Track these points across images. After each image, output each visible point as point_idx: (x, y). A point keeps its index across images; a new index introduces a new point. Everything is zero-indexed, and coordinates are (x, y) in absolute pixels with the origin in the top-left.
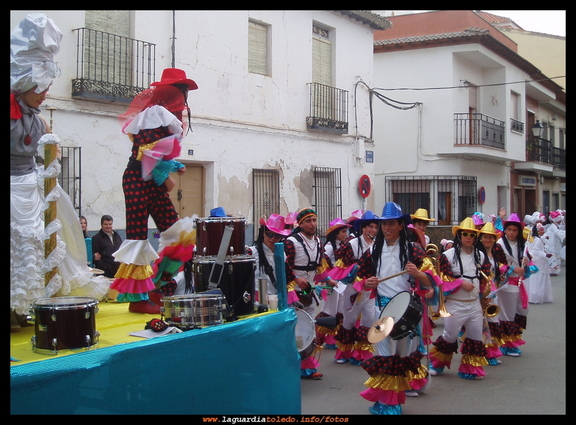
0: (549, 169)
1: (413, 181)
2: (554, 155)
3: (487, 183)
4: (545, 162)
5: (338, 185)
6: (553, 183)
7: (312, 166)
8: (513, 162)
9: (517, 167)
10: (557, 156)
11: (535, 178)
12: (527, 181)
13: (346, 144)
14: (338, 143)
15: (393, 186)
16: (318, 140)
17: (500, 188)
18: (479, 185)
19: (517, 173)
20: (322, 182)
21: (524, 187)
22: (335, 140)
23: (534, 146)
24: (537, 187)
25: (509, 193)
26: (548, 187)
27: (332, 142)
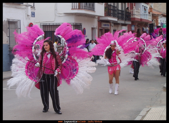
0: (116, 19)
1: (53, 25)
2: (118, 13)
3: (87, 26)
4: (114, 16)
5: (19, 27)
6: (118, 26)
7: (7, 19)
8: (99, 17)
9: (101, 19)
10: (120, 14)
11: (109, 24)
12: (105, 25)
13: (22, 9)
14: (19, 8)
15: (44, 27)
16: (10, 7)
17: (93, 29)
18: (83, 27)
19: (101, 22)
20: (12, 26)
21: (104, 28)
22: (17, 7)
23: (109, 9)
24: (110, 28)
25: (97, 31)
26: (115, 28)
27: (16, 8)
